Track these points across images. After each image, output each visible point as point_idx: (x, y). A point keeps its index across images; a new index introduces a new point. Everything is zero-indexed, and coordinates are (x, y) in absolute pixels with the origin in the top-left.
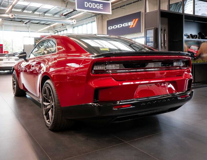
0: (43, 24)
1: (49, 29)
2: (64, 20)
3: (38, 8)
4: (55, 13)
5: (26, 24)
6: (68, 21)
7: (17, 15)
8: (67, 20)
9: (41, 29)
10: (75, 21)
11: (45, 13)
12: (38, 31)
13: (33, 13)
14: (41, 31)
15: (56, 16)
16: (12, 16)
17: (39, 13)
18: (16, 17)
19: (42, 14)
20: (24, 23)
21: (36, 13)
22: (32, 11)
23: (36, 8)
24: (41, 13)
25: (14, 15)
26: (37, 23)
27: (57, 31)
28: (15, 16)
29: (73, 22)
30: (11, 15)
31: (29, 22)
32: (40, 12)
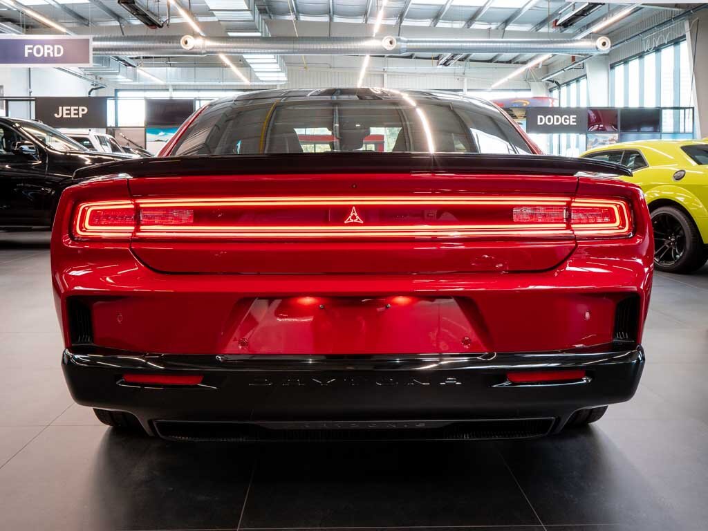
0: (510, 62)
1: (528, 78)
2: (568, 42)
3: (480, 10)
4: (541, 20)
5: (445, 64)
6: (581, 44)
7: (406, 39)
8: (577, 41)
9: (500, 78)
10: (604, 44)
11: (507, 22)
12: (493, 86)
13: (469, 26)
14: (500, 85)
15: (544, 30)
16: (391, 43)
17: (485, 27)
18: (404, 45)
19: (497, 29)
20: (441, 62)
21: (476, 26)
22: (464, 23)
23: (474, 10)
24: (493, 26)
25: (398, 40)
26: (490, 61)
27: (557, 83)
28: (399, 43)
29: (597, 48)
30: (388, 41)
31: (452, 58)
32: (490, 22)
